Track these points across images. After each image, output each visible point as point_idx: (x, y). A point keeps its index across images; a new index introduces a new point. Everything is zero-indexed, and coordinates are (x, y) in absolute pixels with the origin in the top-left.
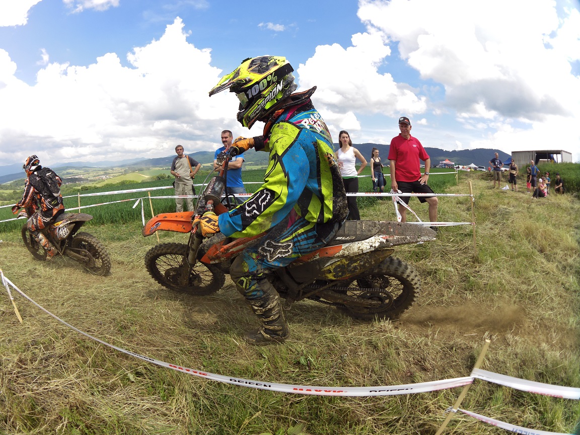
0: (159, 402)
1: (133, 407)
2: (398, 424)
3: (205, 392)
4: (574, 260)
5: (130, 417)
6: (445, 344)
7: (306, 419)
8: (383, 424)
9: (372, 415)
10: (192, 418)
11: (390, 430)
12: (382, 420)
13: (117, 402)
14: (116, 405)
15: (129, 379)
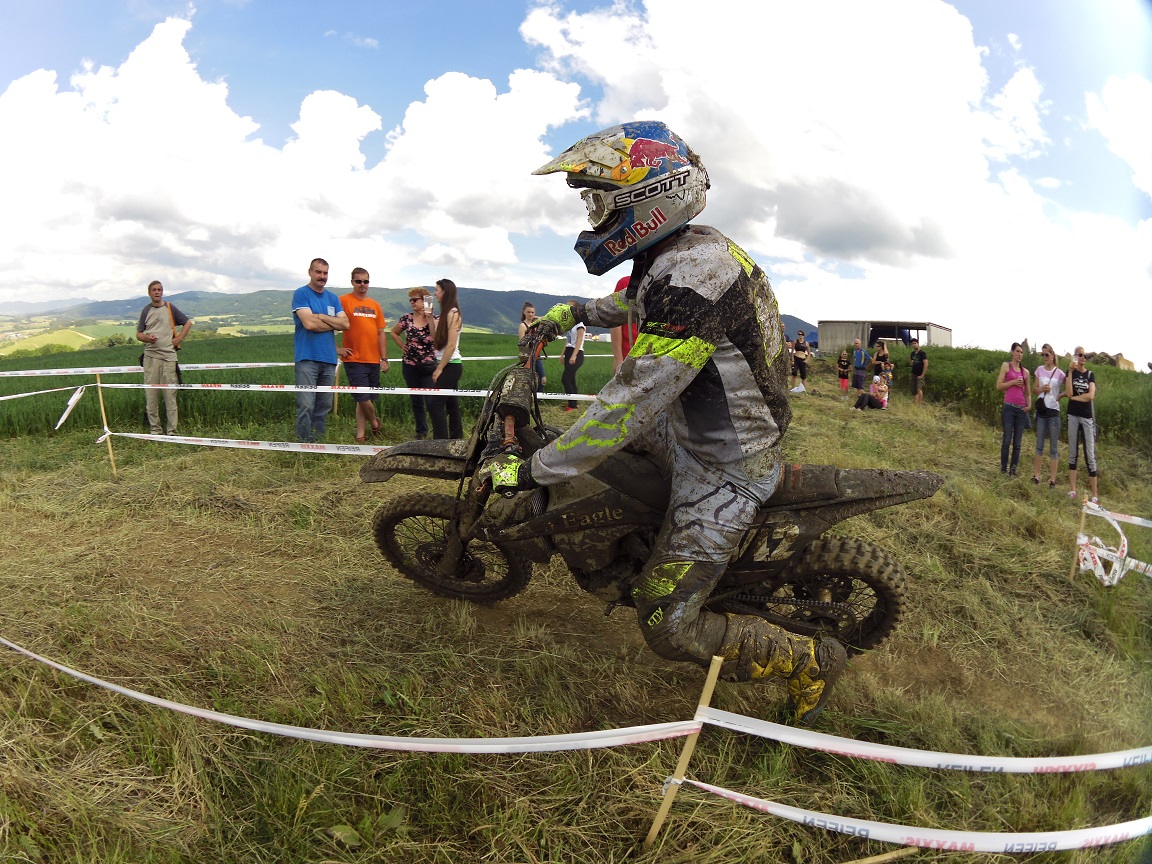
0: (149, 778)
1: (108, 790)
2: (579, 810)
3: (225, 756)
4: (936, 525)
5: (108, 809)
6: (657, 671)
7: (407, 800)
8: (550, 809)
9: (526, 794)
10: (211, 804)
11: (566, 820)
12: (548, 802)
13: (80, 781)
14: (80, 786)
15: (92, 736)
